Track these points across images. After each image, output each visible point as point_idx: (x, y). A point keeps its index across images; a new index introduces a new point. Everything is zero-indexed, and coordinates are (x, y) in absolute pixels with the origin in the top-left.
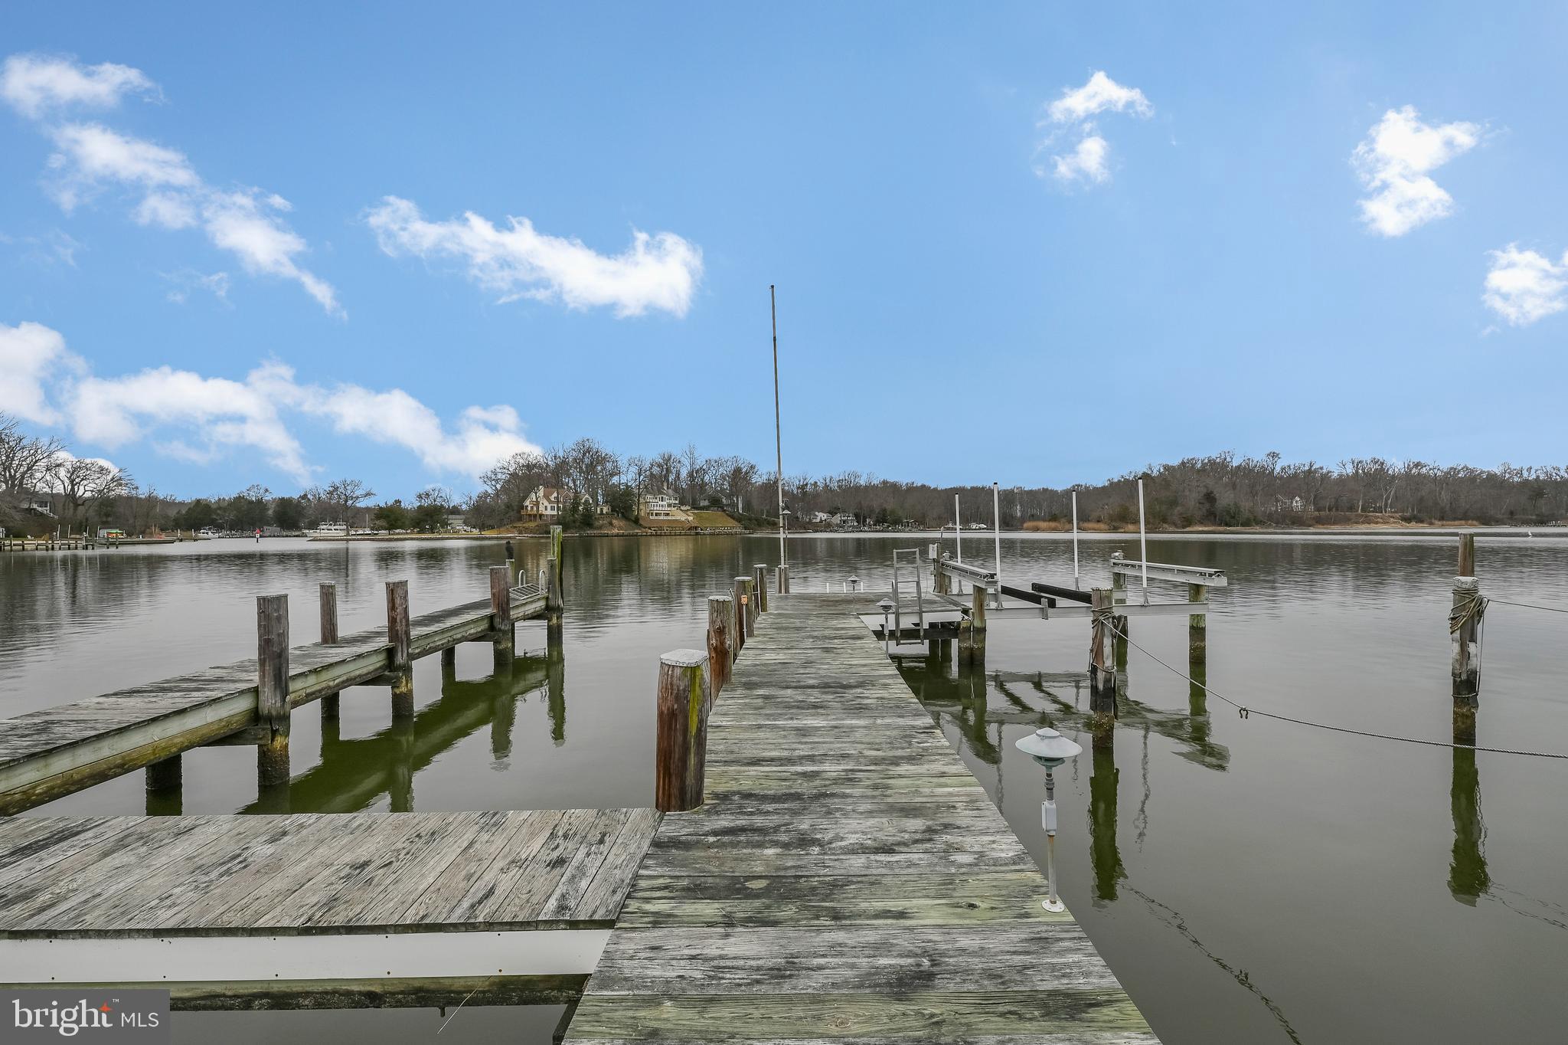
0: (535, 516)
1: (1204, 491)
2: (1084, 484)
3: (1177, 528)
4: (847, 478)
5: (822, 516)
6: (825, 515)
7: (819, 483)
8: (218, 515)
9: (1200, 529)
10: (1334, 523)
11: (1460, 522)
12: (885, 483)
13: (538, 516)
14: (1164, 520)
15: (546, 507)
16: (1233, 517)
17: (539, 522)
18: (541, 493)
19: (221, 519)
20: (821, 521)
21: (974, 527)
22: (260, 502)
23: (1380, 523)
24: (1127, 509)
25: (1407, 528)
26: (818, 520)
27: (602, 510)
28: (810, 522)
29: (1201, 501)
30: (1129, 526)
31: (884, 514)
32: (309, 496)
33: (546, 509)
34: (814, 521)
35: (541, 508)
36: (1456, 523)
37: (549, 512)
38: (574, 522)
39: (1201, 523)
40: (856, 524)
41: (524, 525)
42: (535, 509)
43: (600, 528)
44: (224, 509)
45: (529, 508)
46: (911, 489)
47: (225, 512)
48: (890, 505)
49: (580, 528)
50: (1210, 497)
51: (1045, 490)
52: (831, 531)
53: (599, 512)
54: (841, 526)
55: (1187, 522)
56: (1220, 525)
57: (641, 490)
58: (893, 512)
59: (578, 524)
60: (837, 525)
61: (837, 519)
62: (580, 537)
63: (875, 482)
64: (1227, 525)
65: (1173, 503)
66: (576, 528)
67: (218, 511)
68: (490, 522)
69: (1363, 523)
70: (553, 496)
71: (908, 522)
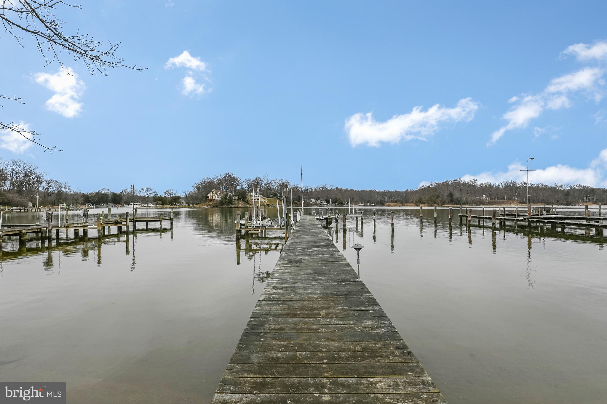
0: (212, 200)
1: (449, 192)
2: (410, 189)
3: (439, 205)
4: (323, 186)
5: (313, 200)
6: (315, 200)
7: (313, 189)
8: (91, 199)
9: (447, 206)
10: (495, 204)
11: (540, 204)
12: (337, 188)
13: (213, 200)
14: (435, 203)
15: (216, 197)
16: (459, 202)
17: (213, 202)
18: (214, 192)
19: (92, 201)
20: (313, 202)
21: (369, 205)
22: (106, 194)
23: (512, 204)
24: (421, 199)
25: (521, 206)
26: (312, 202)
27: (235, 198)
28: (309, 203)
29: (448, 196)
30: (422, 205)
31: (336, 200)
32: (124, 192)
33: (216, 198)
34: (311, 202)
35: (214, 197)
36: (538, 204)
37: (217, 199)
38: (226, 202)
39: (448, 204)
40: (326, 203)
41: (208, 203)
42: (212, 198)
43: (235, 204)
44: (94, 197)
45: (210, 197)
46: (347, 191)
47: (94, 198)
48: (339, 196)
49: (228, 205)
50: (451, 195)
51: (396, 191)
52: (317, 206)
53: (234, 199)
54: (320, 204)
55: (443, 203)
56: (455, 204)
57: (249, 191)
58: (339, 199)
59: (227, 203)
60: (319, 204)
61: (319, 202)
62: (228, 207)
63: (333, 188)
64: (457, 204)
65: (438, 197)
66: (226, 204)
67: (92, 198)
68: (196, 202)
69: (506, 204)
70: (218, 193)
71: (345, 203)
